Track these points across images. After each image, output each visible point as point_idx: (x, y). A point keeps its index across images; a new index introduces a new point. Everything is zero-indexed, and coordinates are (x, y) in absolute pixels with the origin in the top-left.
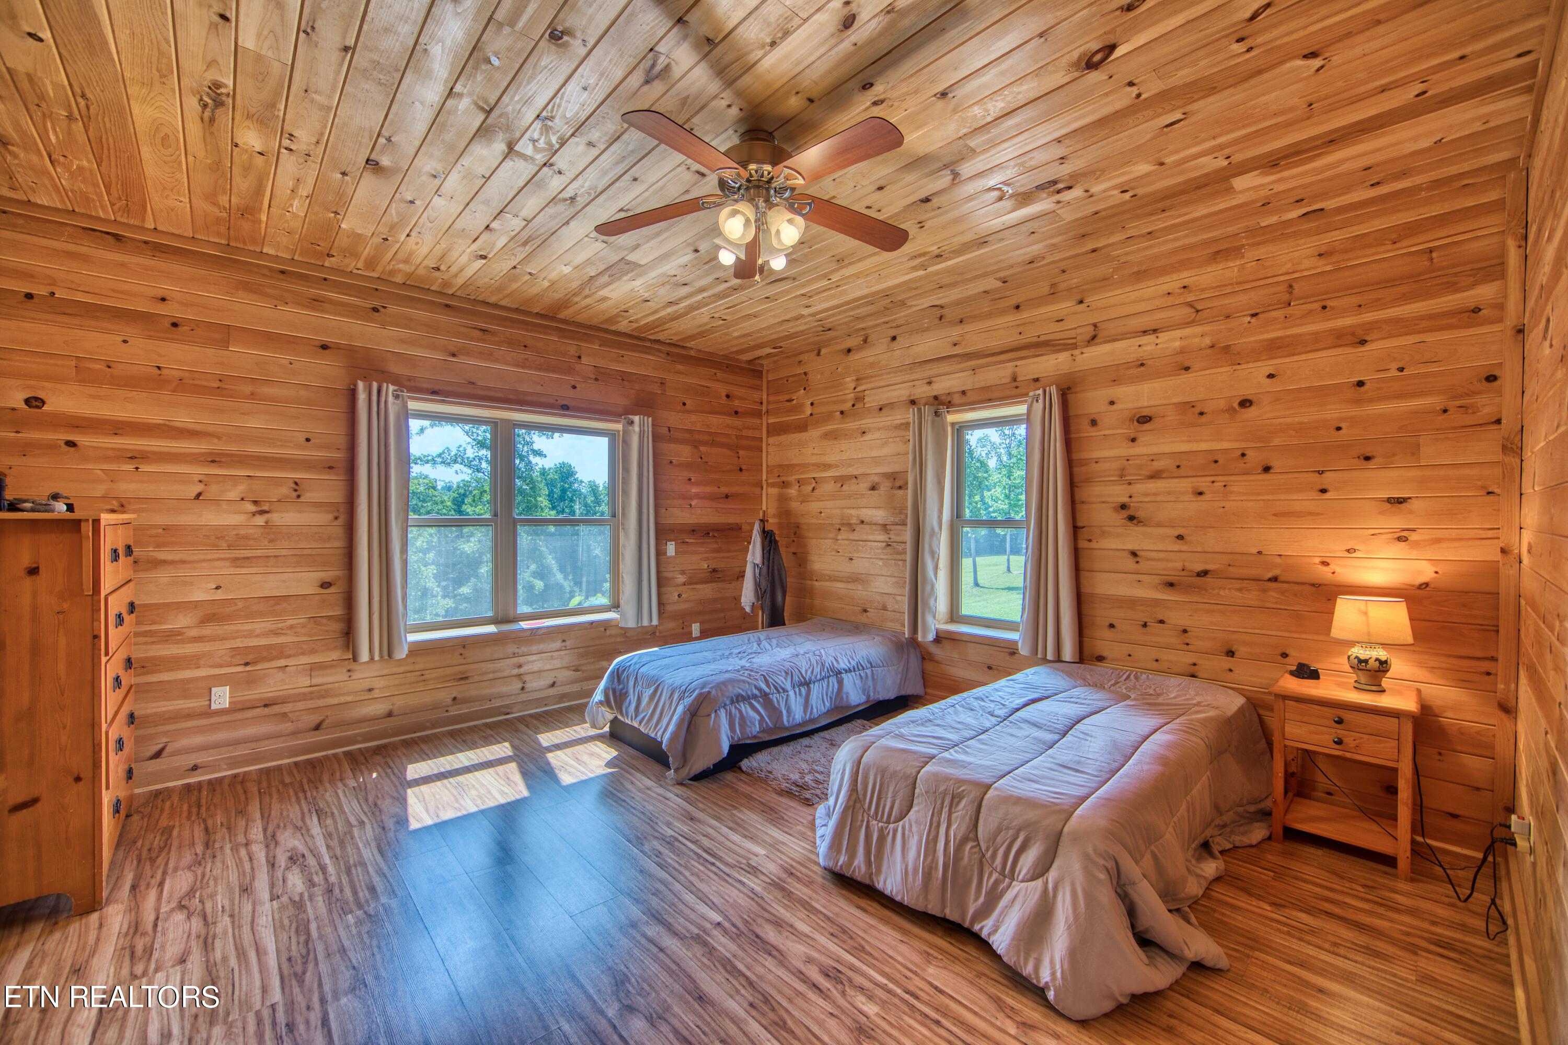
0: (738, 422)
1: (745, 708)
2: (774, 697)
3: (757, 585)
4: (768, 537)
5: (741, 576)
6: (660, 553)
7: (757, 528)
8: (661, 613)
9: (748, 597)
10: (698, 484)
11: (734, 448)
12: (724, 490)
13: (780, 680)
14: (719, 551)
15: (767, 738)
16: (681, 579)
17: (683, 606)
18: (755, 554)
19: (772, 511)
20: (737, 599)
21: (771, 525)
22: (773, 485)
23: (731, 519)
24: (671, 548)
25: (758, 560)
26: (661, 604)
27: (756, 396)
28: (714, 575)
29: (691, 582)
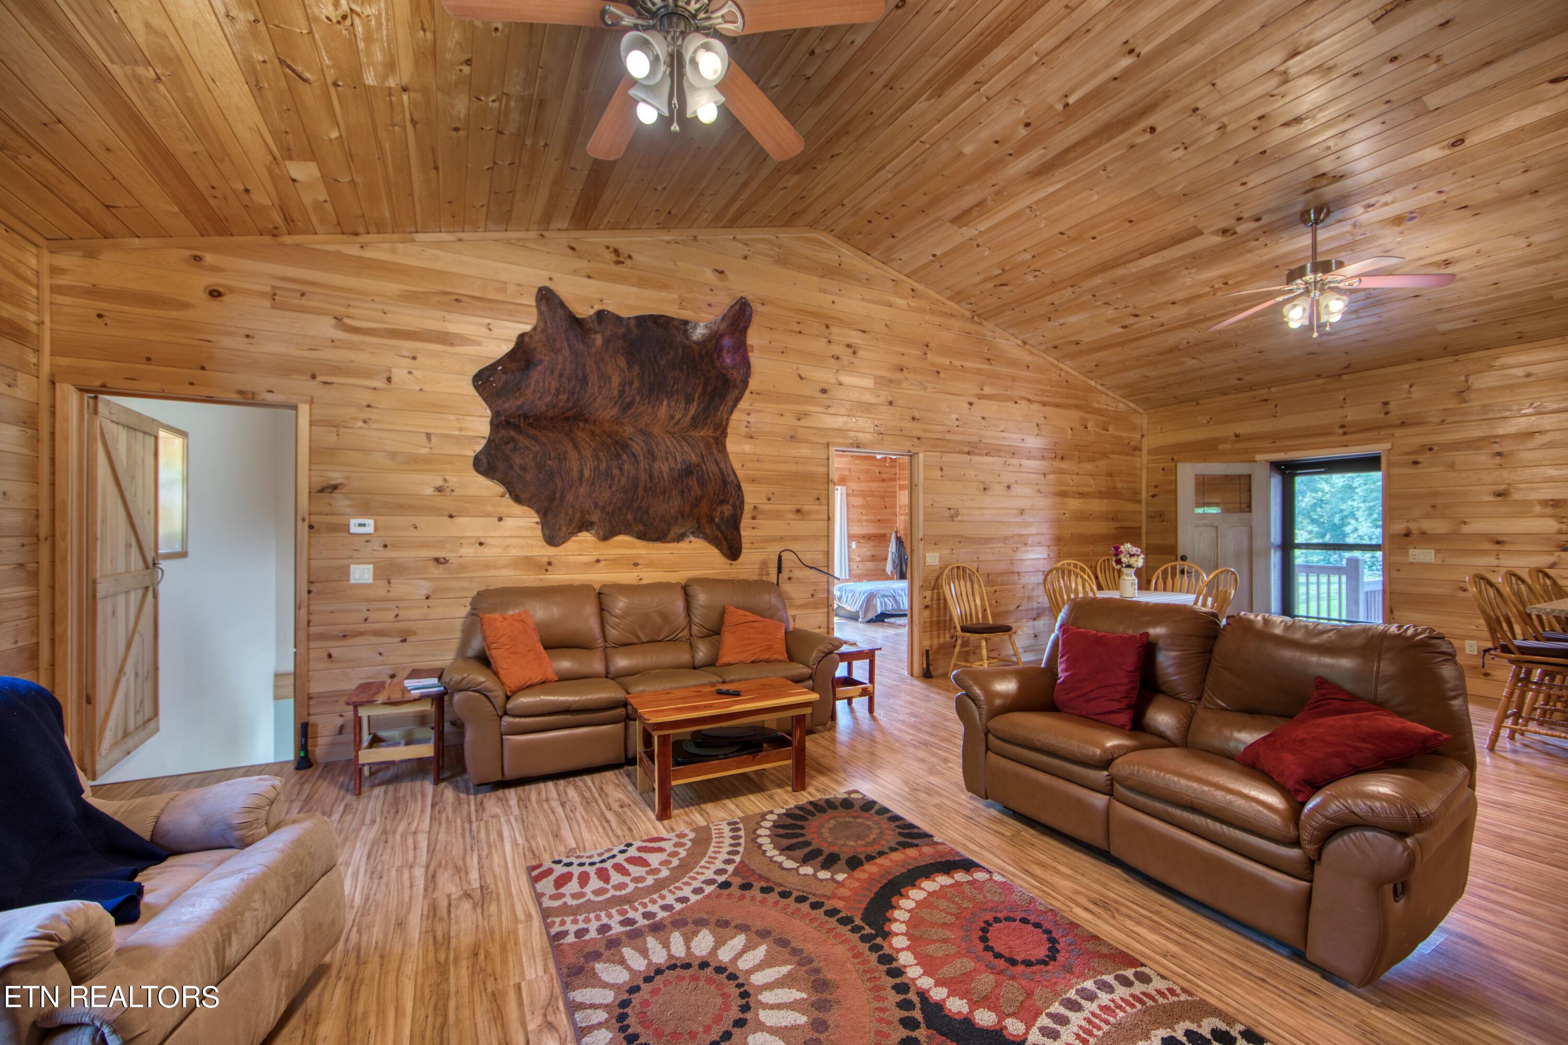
0: (884, 484)
1: (886, 599)
2: (897, 598)
3: (894, 562)
4: (899, 541)
5: (886, 559)
6: (849, 547)
7: (893, 535)
8: (850, 574)
9: (889, 568)
10: (866, 515)
11: (883, 497)
12: (878, 517)
13: (900, 592)
14: (875, 546)
15: (894, 613)
16: (858, 559)
17: (859, 572)
18: (893, 547)
19: (901, 527)
20: (884, 570)
21: (901, 533)
22: (902, 514)
23: (881, 532)
24: (854, 545)
25: (894, 550)
26: (850, 570)
27: (893, 471)
28: (874, 558)
29: (862, 561)
